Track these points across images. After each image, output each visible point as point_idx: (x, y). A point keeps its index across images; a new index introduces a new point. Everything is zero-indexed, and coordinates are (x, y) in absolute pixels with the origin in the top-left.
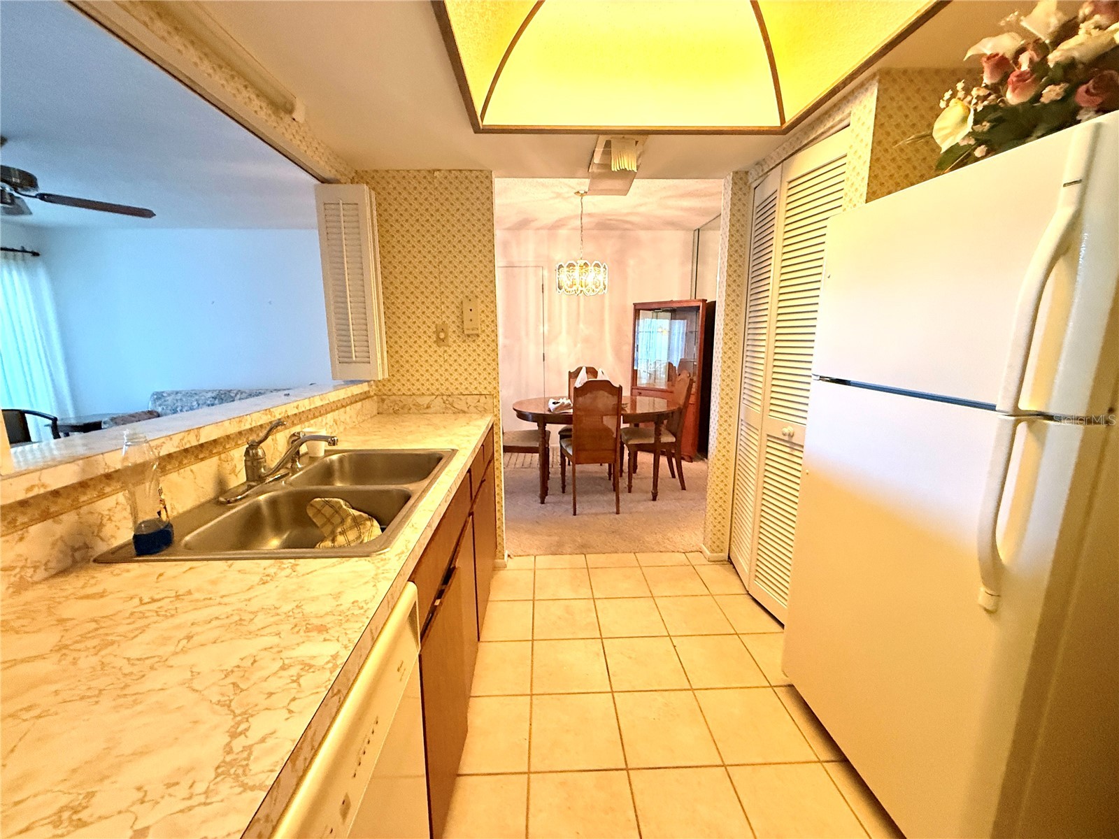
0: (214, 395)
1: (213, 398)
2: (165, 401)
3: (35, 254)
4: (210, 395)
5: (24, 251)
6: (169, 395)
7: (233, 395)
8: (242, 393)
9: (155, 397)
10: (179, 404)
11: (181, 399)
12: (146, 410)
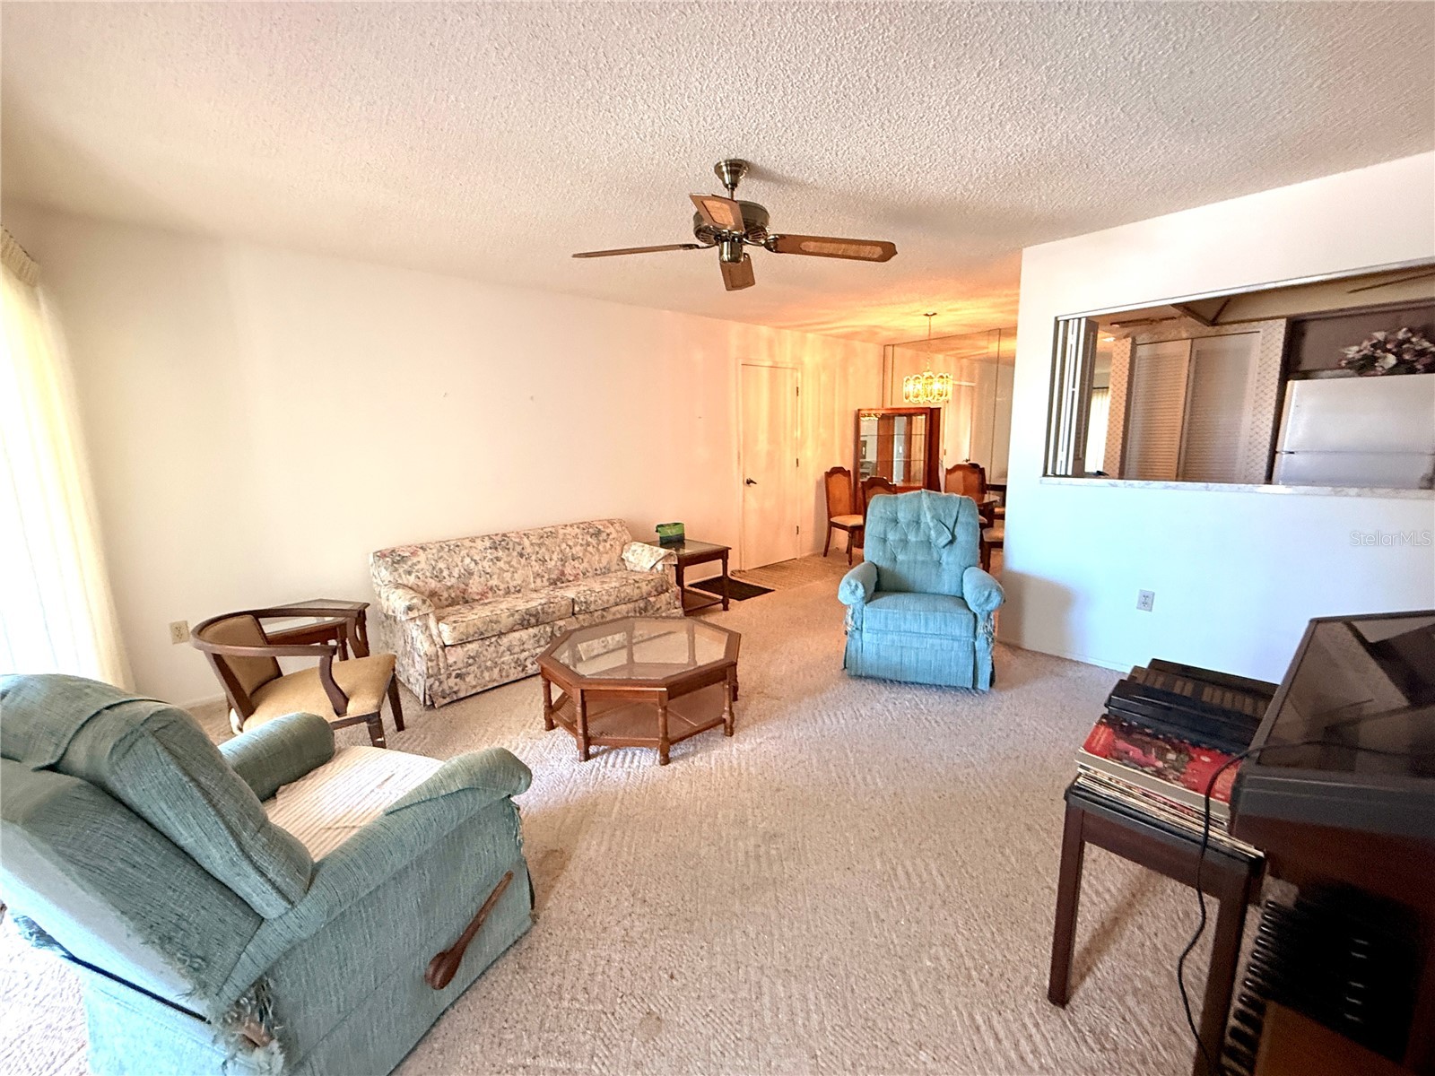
0: (489, 543)
1: (490, 548)
2: (414, 564)
4: (483, 544)
6: (414, 553)
7: (517, 539)
8: (527, 535)
10: (442, 566)
11: (441, 558)
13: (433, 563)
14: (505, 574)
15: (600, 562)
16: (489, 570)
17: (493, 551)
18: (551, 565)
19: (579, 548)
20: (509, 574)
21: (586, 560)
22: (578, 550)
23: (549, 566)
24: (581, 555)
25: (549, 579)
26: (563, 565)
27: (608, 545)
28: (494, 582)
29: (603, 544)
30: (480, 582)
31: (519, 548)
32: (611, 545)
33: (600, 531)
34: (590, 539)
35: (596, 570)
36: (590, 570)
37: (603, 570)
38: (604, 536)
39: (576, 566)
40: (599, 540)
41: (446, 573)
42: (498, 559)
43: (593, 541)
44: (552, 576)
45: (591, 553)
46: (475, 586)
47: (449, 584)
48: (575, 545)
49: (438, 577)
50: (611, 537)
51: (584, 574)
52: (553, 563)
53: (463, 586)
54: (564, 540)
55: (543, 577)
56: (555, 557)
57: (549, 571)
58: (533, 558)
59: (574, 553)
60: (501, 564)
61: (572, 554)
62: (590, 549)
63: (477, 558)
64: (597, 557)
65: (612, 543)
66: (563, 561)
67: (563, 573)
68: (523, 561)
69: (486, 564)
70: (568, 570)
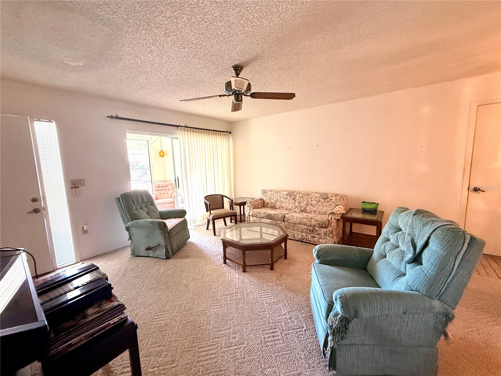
0: (287, 193)
1: (286, 195)
2: (267, 194)
3: (230, 133)
4: (285, 193)
5: (227, 132)
6: (268, 192)
7: (295, 194)
8: (300, 193)
9: (263, 192)
10: (272, 196)
11: (273, 194)
12: (259, 198)
13: (271, 195)
14: (287, 204)
15: (322, 209)
16: (283, 201)
17: (287, 196)
18: (302, 205)
19: (315, 202)
20: (288, 204)
21: (316, 207)
22: (314, 203)
23: (301, 205)
24: (315, 204)
25: (300, 209)
26: (307, 206)
27: (328, 204)
28: (283, 205)
29: (326, 203)
30: (279, 204)
31: (294, 197)
32: (330, 204)
33: (328, 197)
34: (321, 200)
35: (320, 212)
36: (317, 211)
37: (323, 213)
38: (328, 200)
39: (312, 208)
40: (325, 201)
41: (272, 199)
42: (286, 198)
43: (322, 201)
44: (302, 209)
45: (319, 205)
46: (278, 205)
47: (272, 202)
48: (314, 200)
49: (270, 199)
50: (331, 201)
51: (314, 212)
52: (303, 204)
53: (275, 203)
54: (311, 198)
55: (298, 208)
56: (304, 202)
57: (301, 207)
58: (297, 201)
59: (312, 203)
60: (286, 200)
61: (311, 203)
62: (320, 203)
63: (281, 196)
64: (321, 207)
65: (331, 203)
66: (307, 205)
67: (306, 209)
68: (293, 201)
69: (283, 199)
70: (308, 208)
